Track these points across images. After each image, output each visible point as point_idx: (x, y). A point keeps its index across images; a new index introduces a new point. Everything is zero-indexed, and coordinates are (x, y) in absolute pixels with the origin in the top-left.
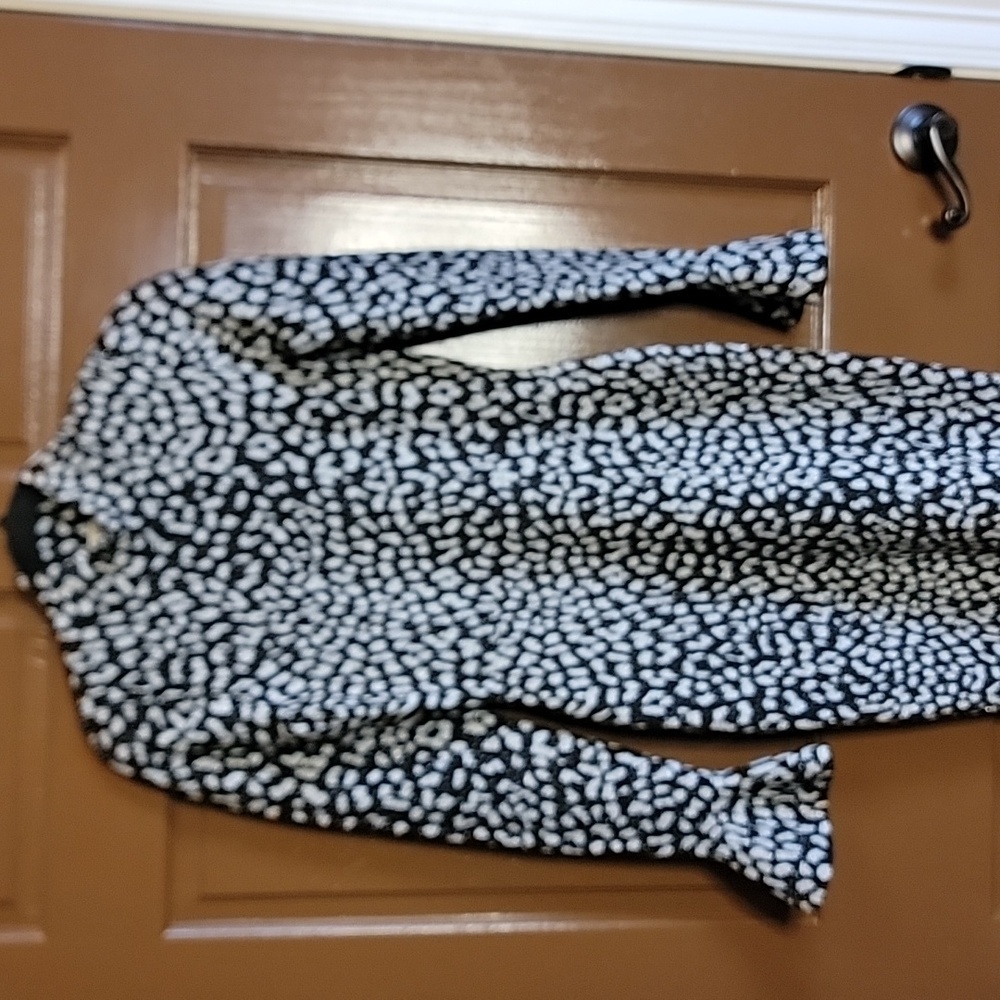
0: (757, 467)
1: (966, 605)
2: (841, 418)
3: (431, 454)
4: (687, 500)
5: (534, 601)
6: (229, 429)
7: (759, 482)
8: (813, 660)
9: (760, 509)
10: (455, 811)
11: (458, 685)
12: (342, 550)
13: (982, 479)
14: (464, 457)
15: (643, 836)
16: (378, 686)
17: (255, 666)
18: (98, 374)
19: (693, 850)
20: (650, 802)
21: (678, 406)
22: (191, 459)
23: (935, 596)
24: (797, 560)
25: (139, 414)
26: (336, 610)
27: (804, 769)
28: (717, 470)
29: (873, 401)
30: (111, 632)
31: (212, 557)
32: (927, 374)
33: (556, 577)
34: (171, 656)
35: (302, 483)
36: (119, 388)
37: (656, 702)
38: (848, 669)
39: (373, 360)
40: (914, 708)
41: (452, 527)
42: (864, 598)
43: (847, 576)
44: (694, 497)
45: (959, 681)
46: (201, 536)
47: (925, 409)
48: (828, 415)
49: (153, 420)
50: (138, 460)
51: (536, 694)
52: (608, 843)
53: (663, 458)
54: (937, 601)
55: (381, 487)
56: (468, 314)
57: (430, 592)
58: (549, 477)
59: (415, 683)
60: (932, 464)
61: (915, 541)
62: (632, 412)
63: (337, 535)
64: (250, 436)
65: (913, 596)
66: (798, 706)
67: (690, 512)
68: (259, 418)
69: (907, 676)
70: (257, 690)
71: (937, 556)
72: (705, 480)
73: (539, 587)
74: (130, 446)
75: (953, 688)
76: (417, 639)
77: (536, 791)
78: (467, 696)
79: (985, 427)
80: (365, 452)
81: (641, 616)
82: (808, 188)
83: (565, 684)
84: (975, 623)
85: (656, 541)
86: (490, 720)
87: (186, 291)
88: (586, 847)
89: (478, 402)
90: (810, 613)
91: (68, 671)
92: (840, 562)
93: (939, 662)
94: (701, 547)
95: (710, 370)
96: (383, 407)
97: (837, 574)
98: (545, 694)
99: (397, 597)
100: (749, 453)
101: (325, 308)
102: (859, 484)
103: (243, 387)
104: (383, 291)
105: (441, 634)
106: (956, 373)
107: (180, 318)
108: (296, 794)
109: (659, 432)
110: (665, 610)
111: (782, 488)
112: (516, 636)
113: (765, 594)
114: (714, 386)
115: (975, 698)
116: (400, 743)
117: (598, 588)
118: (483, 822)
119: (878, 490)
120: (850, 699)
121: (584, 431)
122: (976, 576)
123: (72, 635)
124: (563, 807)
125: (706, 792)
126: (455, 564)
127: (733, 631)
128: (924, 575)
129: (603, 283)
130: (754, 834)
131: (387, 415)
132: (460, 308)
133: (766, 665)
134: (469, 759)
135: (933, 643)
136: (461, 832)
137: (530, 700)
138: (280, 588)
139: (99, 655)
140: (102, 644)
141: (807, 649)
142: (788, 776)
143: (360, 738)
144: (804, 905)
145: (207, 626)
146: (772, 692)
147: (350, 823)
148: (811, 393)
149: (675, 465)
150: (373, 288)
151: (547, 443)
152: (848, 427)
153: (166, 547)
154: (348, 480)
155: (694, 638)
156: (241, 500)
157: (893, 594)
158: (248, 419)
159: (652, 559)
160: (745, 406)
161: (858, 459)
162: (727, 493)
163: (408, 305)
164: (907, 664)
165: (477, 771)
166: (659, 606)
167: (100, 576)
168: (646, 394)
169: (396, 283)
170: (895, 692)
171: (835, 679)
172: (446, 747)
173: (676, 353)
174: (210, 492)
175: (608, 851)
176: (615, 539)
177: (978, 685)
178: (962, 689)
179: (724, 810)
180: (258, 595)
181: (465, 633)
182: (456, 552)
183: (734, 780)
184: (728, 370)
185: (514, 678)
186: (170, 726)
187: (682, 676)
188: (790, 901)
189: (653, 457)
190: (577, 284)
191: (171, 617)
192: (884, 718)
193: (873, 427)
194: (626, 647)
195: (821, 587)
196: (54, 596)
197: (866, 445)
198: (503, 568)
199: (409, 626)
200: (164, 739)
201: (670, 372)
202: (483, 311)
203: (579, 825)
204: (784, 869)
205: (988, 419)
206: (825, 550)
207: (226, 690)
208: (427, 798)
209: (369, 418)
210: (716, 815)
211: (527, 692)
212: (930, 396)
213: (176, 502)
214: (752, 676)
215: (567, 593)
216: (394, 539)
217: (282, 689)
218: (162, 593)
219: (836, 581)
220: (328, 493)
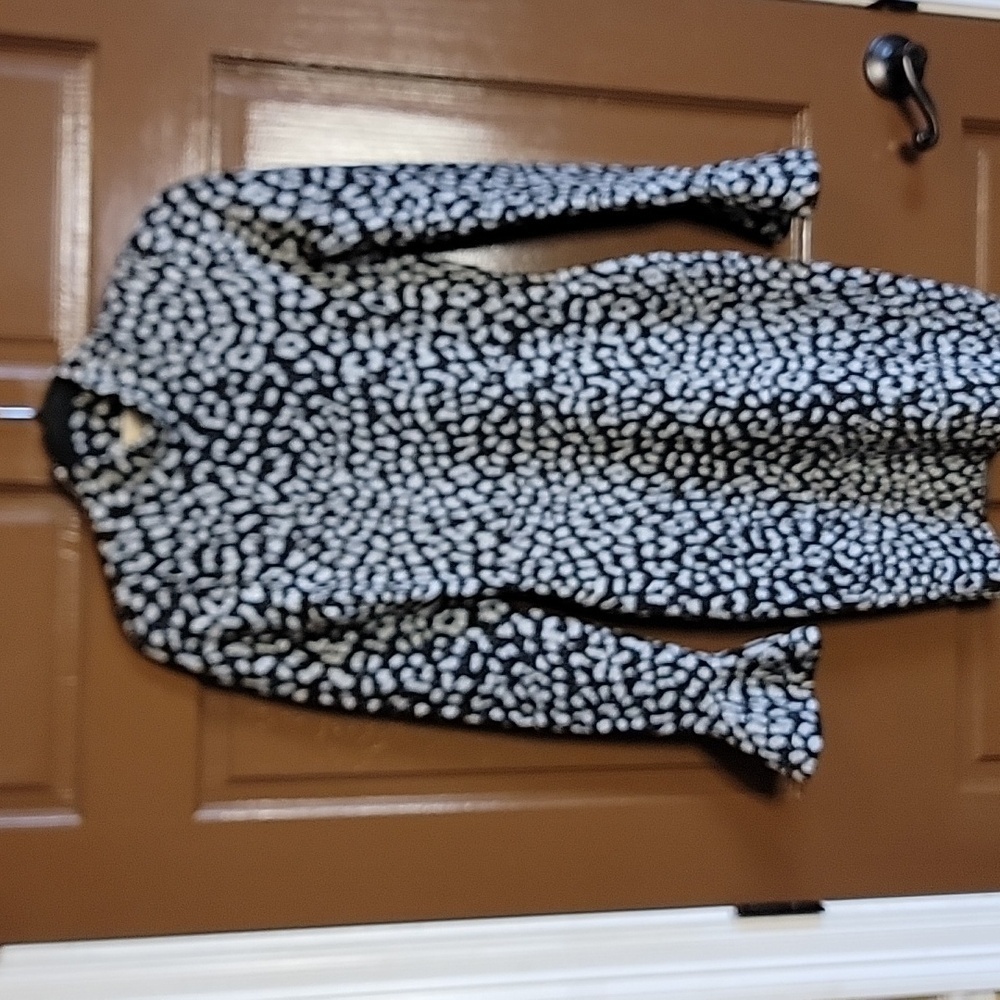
0: (752, 370)
1: (933, 504)
2: (827, 325)
3: (449, 355)
4: (689, 401)
5: (544, 497)
6: (259, 328)
7: (754, 385)
8: (801, 553)
9: (755, 410)
10: (473, 692)
11: (476, 574)
12: (366, 446)
13: (955, 383)
14: (480, 358)
15: (647, 714)
16: (401, 575)
17: (284, 556)
18: (132, 273)
19: (692, 727)
20: (654, 683)
21: (678, 311)
22: (223, 357)
23: (906, 495)
24: (784, 460)
25: (173, 312)
26: (360, 503)
27: (794, 648)
28: (716, 373)
29: (854, 310)
30: (147, 522)
31: (243, 451)
32: (901, 283)
33: (565, 475)
34: (203, 546)
35: (329, 381)
36: (153, 287)
37: (659, 592)
38: (832, 562)
39: (393, 264)
40: (890, 598)
41: (470, 425)
42: (844, 498)
43: (829, 477)
44: (696, 398)
45: (931, 573)
46: (233, 431)
47: (902, 317)
48: (814, 323)
49: (186, 318)
50: (174, 357)
51: (548, 584)
52: (614, 722)
53: (665, 362)
54: (909, 501)
55: (403, 386)
56: (489, 220)
57: (448, 488)
58: (561, 378)
59: (436, 574)
60: (909, 369)
61: (892, 441)
62: (637, 318)
63: (362, 432)
64: (279, 335)
65: (888, 496)
66: (787, 596)
67: (691, 412)
68: (287, 317)
69: (885, 568)
70: (287, 579)
71: (909, 457)
72: (704, 382)
73: (549, 484)
74: (164, 344)
75: (925, 580)
76: (436, 532)
77: (548, 674)
78: (484, 585)
79: (954, 335)
80: (388, 351)
81: (643, 512)
82: (788, 111)
83: (575, 575)
84: (942, 520)
85: (657, 440)
86: (503, 608)
87: (216, 193)
88: (594, 726)
89: (493, 304)
90: (795, 510)
91: (103, 560)
92: (823, 463)
93: (913, 556)
94: (698, 447)
95: (708, 276)
96: (405, 308)
97: (819, 475)
98: (556, 584)
99: (418, 492)
100: (744, 357)
101: (352, 213)
102: (845, 388)
103: (271, 288)
104: (407, 196)
105: (459, 526)
106: (927, 284)
107: (211, 221)
108: (324, 677)
109: (661, 337)
110: (664, 507)
111: (775, 391)
112: (529, 530)
113: (755, 492)
114: (711, 292)
115: (944, 589)
116: (419, 630)
117: (603, 486)
118: (499, 703)
119: (862, 393)
120: (834, 590)
121: (591, 334)
122: (942, 478)
123: (108, 525)
124: (573, 688)
125: (704, 673)
126: (471, 461)
127: (727, 527)
128: (897, 476)
129: (613, 193)
130: (748, 711)
131: (409, 316)
132: (481, 213)
133: (758, 557)
134: (484, 645)
135: (908, 539)
136: (478, 712)
137: (542, 590)
138: (308, 482)
139: (134, 545)
140: (137, 534)
141: (794, 544)
142: (780, 655)
143: (381, 625)
144: (796, 774)
145: (238, 517)
146: (764, 582)
147: (374, 705)
148: (799, 300)
149: (677, 368)
150: (396, 193)
151: (557, 346)
152: (832, 334)
153: (199, 441)
154: (371, 379)
155: (692, 532)
156: (271, 396)
157: (869, 494)
158: (277, 318)
159: (653, 458)
160: (739, 313)
161: (843, 364)
162: (724, 394)
163: (431, 209)
164: (884, 558)
165: (493, 655)
166: (658, 503)
167: (136, 469)
168: (649, 299)
169: (419, 190)
170: (874, 583)
171: (820, 571)
172: (463, 634)
173: (676, 260)
174: (242, 388)
175: (615, 730)
176: (622, 438)
177: (947, 577)
178: (934, 580)
179: (721, 689)
180: (287, 488)
181: (482, 526)
182: (473, 450)
183: (731, 660)
184: (724, 276)
185: (527, 569)
186: (203, 612)
187: (682, 567)
188: (783, 770)
189: (656, 360)
190: (589, 194)
191: (204, 509)
192: (863, 606)
193: (856, 334)
194: (629, 541)
195: (805, 486)
196: (93, 486)
197: (850, 350)
198: (516, 465)
199: (429, 519)
200: (198, 625)
201: (671, 278)
202: (503, 217)
203: (588, 705)
204: (778, 742)
205: (957, 327)
206: (810, 450)
207: (257, 579)
208: (447, 681)
209: (392, 319)
210: (714, 694)
211: (540, 582)
212: (905, 305)
213: (209, 397)
214: (746, 568)
215: (575, 490)
216: (415, 436)
217: (311, 577)
218: (196, 485)
219: (818, 481)
220: (354, 391)
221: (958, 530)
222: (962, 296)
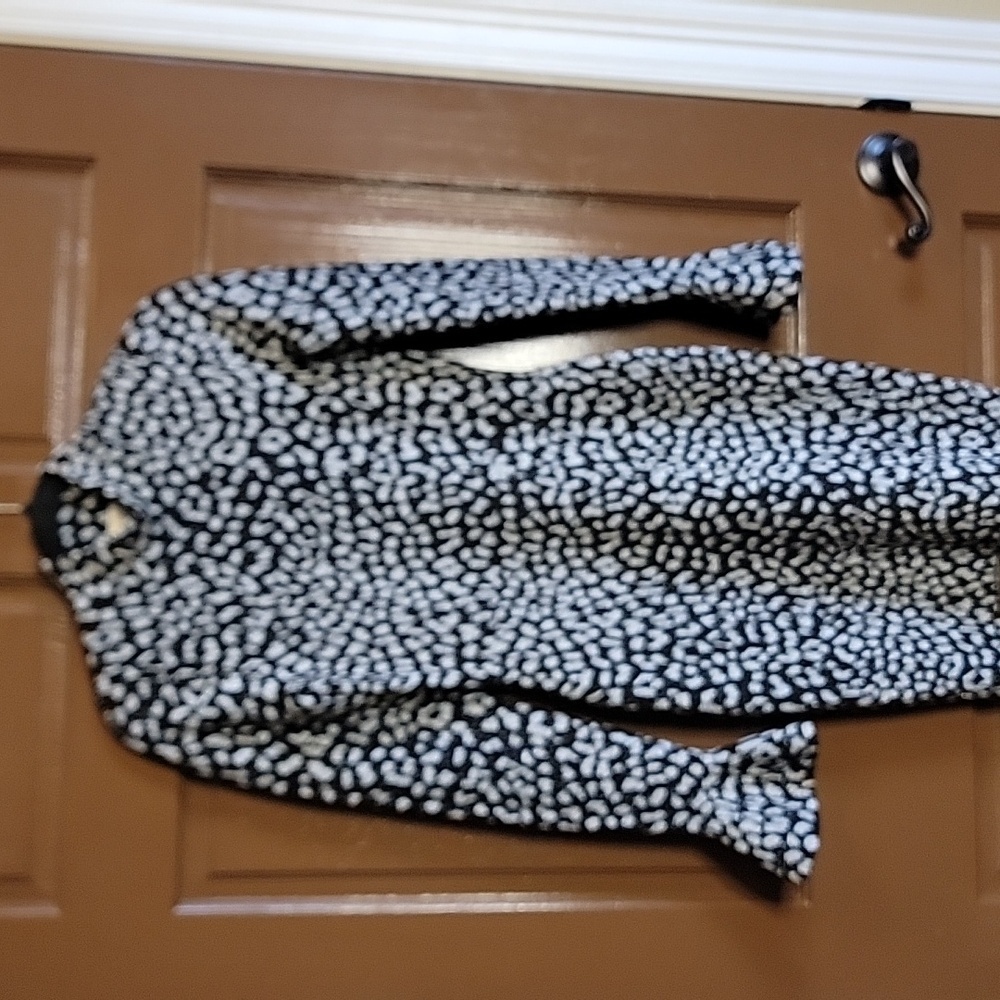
0: (741, 463)
1: (943, 600)
2: (820, 419)
3: (433, 449)
4: (675, 491)
5: (531, 590)
6: (243, 424)
7: (742, 476)
8: (798, 647)
9: (743, 501)
10: (455, 787)
11: (459, 667)
12: (349, 538)
13: (952, 473)
14: (464, 451)
15: (637, 812)
16: (382, 667)
17: (264, 647)
18: (121, 372)
19: (685, 826)
20: (644, 779)
21: (665, 406)
22: (207, 451)
23: (913, 590)
24: (780, 553)
25: (159, 409)
26: (342, 595)
27: (789, 744)
28: (703, 465)
29: (849, 404)
30: (129, 613)
31: (225, 544)
32: (897, 377)
33: (552, 568)
34: (184, 637)
35: (311, 474)
36: (139, 386)
37: (647, 685)
38: (831, 656)
39: (378, 362)
40: (894, 694)
41: (453, 517)
42: (846, 592)
43: (829, 571)
44: (681, 489)
45: (937, 669)
46: (216, 524)
47: (899, 412)
48: (807, 417)
49: (172, 414)
50: (159, 452)
51: (532, 676)
52: (603, 820)
53: (652, 454)
54: (917, 596)
55: (386, 479)
56: (466, 320)
57: (431, 580)
58: (544, 470)
59: (418, 666)
60: (905, 460)
61: (891, 533)
62: (623, 412)
63: (345, 524)
64: (262, 430)
65: (893, 590)
66: (782, 690)
67: (678, 503)
68: (271, 413)
69: (887, 663)
70: (266, 669)
71: (913, 550)
72: (691, 473)
73: (536, 577)
74: (150, 439)
75: (931, 675)
76: (419, 624)
77: (534, 768)
78: (466, 677)
79: (955, 429)
80: (371, 446)
81: (633, 605)
82: (780, 210)
83: (560, 667)
84: (952, 616)
85: (645, 532)
86: (489, 701)
87: (202, 295)
88: (582, 823)
89: (477, 399)
90: (794, 604)
91: (86, 651)
92: (822, 557)
93: (918, 650)
94: (689, 539)
95: (695, 370)
96: (387, 403)
97: (819, 569)
98: (541, 676)
99: (401, 584)
100: (733, 450)
101: (333, 313)
102: (837, 478)
103: (256, 385)
104: (388, 297)
105: (443, 618)
106: (926, 378)
107: (197, 321)
108: (303, 770)
109: (649, 431)
110: (656, 600)
111: (764, 481)
112: (513, 622)
113: (751, 587)
114: (698, 386)
115: (952, 685)
116: (403, 724)
117: (592, 579)
118: (482, 798)
119: (854, 484)
120: (832, 684)
121: (577, 429)
122: (951, 572)
123: (91, 616)
124: (560, 785)
125: (696, 769)
126: (455, 553)
127: (722, 620)
128: (902, 570)
129: (593, 293)
130: (743, 809)
131: (392, 411)
132: (459, 313)
133: (752, 651)
134: (469, 738)
135: (914, 634)
136: (461, 808)
137: (527, 682)
138: (290, 574)
139: (116, 636)
140: (119, 624)
141: (791, 638)
142: (774, 751)
143: (364, 718)
144: (792, 875)
145: (219, 608)
146: (758, 676)
147: (354, 799)
148: (790, 395)
149: (664, 461)
150: (377, 294)
151: (542, 440)
152: (826, 428)
153: (182, 533)
154: (354, 472)
155: (684, 626)
156: (254, 490)
157: (873, 589)
158: (261, 415)
159: (642, 551)
160: (728, 408)
161: (836, 457)
162: (711, 485)
163: (410, 309)
164: (887, 653)
165: (477, 749)
166: (650, 596)
167: (118, 561)
168: (635, 394)
169: (400, 291)
170: (876, 678)
171: (817, 665)
172: (447, 727)
173: (661, 354)
174: (225, 482)
175: (603, 827)
176: (608, 530)
177: (955, 673)
178: (939, 675)
179: (714, 787)
180: (269, 580)
181: (465, 618)
182: (456, 542)
183: (723, 756)
184: (711, 370)
185: (511, 661)
186: (182, 703)
187: (672, 660)
188: (779, 872)
189: (642, 453)
190: (568, 293)
191: (185, 600)
192: (864, 702)
193: (851, 428)
194: (618, 633)
195: (805, 581)
196: (76, 577)
197: (844, 444)
198: (501, 558)
199: (412, 611)
200: (177, 715)
201: (656, 372)
202: (480, 318)
203: (575, 801)
204: (773, 841)
205: (959, 421)
206: (807, 543)
207: (237, 669)
208: (429, 774)
209: (375, 414)
210: (707, 791)
211: (524, 674)
212: (902, 399)
213: (193, 491)
214: (739, 661)
215: (563, 583)
216: (397, 528)
217: (290, 669)
218: (178, 577)
219: (818, 575)
220: (336, 484)
221: (969, 625)
222: (964, 390)
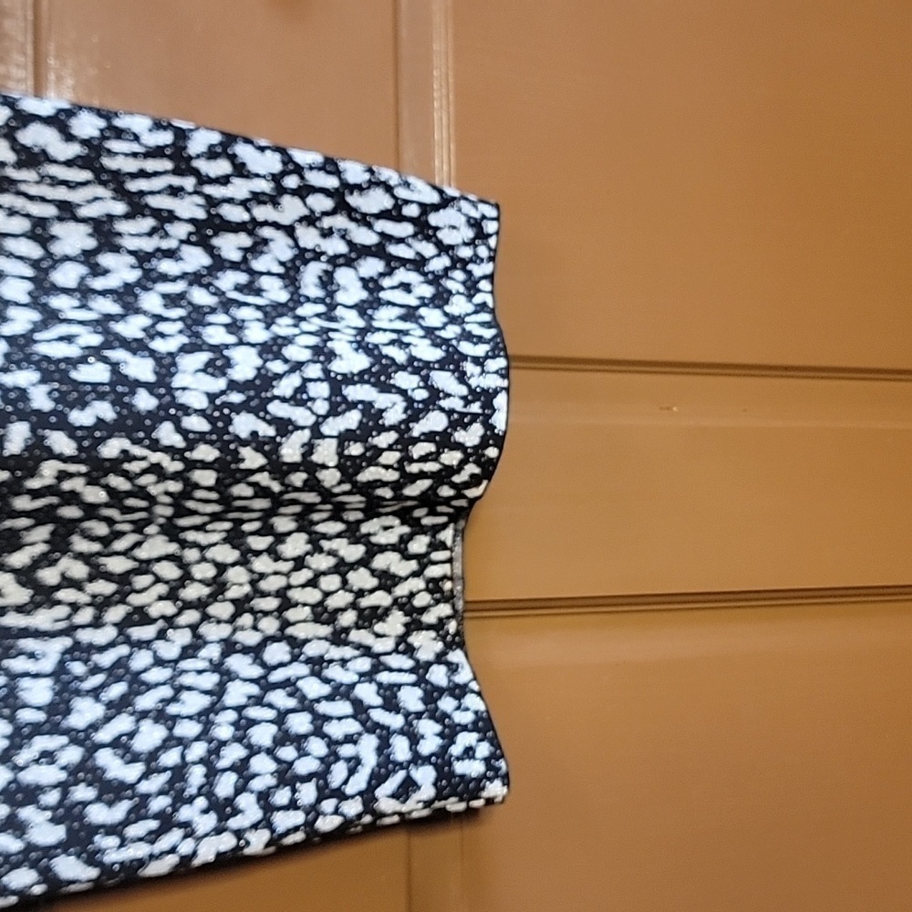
1: (347, 619)
8: (6, 758)
23: (287, 604)
29: (137, 206)
32: (243, 151)
38: (85, 771)
40: (226, 842)
42: (140, 616)
43: (98, 573)
45: (322, 777)
47: (251, 227)
48: (40, 232)
54: (291, 614)
60: (257, 333)
61: (223, 492)
65: (241, 606)
69: (212, 773)
71: (283, 524)
75: (308, 793)
79: (371, 267)
84: (366, 651)
92: (81, 544)
93: (285, 738)
97: (79, 570)
102: (92, 372)
106: (307, 157)
115: (353, 808)
120: (80, 838)
122: (364, 562)
128: (262, 564)
135: (280, 698)
152: (87, 257)
157: (200, 605)
161: (102, 324)
164: (217, 747)
170: (185, 813)
171: (51, 797)
177: (359, 782)
192: (158, 868)
193: (142, 258)
195: (43, 597)
197: (127, 297)
205: (378, 251)
212: (258, 198)
219: (77, 585)
221: (398, 669)
